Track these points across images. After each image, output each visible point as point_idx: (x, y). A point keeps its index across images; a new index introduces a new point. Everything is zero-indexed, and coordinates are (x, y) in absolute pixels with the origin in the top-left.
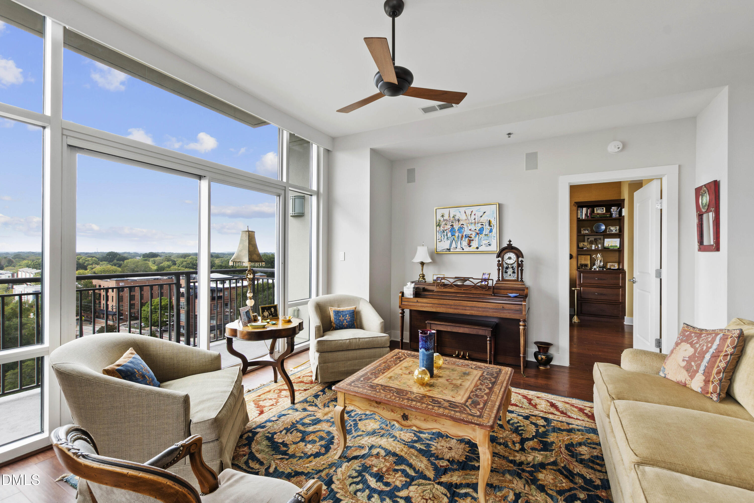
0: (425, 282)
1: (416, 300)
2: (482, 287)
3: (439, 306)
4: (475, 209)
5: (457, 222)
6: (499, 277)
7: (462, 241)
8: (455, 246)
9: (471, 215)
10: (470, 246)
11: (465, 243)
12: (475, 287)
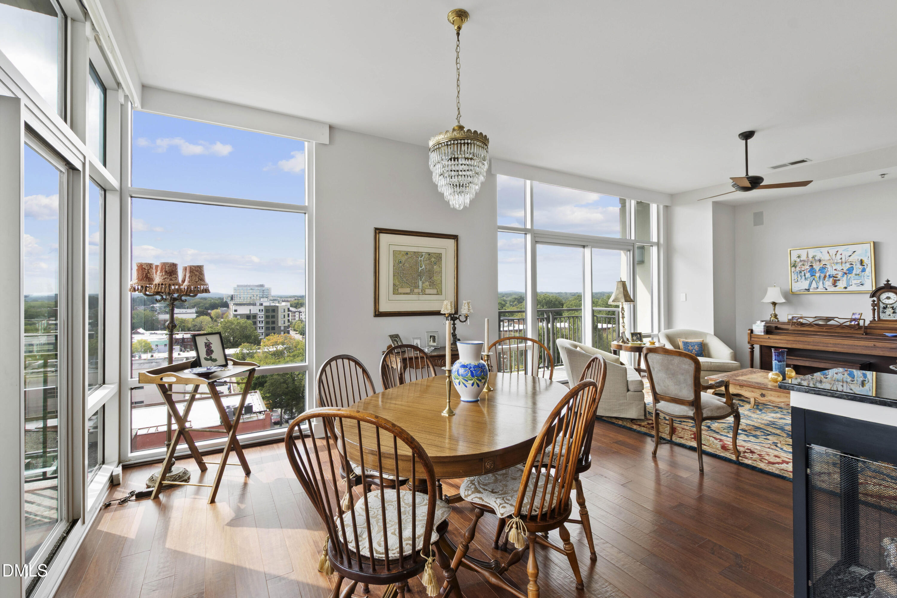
0: (778, 321)
1: (767, 336)
2: (850, 327)
3: (795, 342)
4: (841, 249)
5: (818, 262)
6: (874, 317)
7: (824, 281)
8: (816, 286)
9: (836, 254)
10: (836, 286)
11: (829, 283)
12: (841, 326)
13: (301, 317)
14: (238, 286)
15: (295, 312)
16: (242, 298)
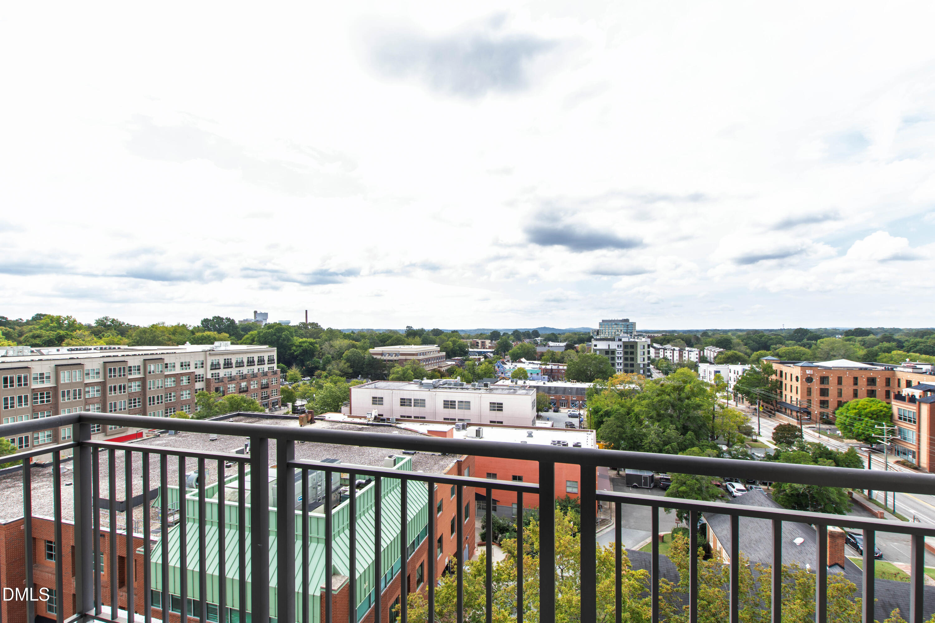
13: (666, 354)
14: (603, 321)
15: (659, 349)
16: (607, 333)
